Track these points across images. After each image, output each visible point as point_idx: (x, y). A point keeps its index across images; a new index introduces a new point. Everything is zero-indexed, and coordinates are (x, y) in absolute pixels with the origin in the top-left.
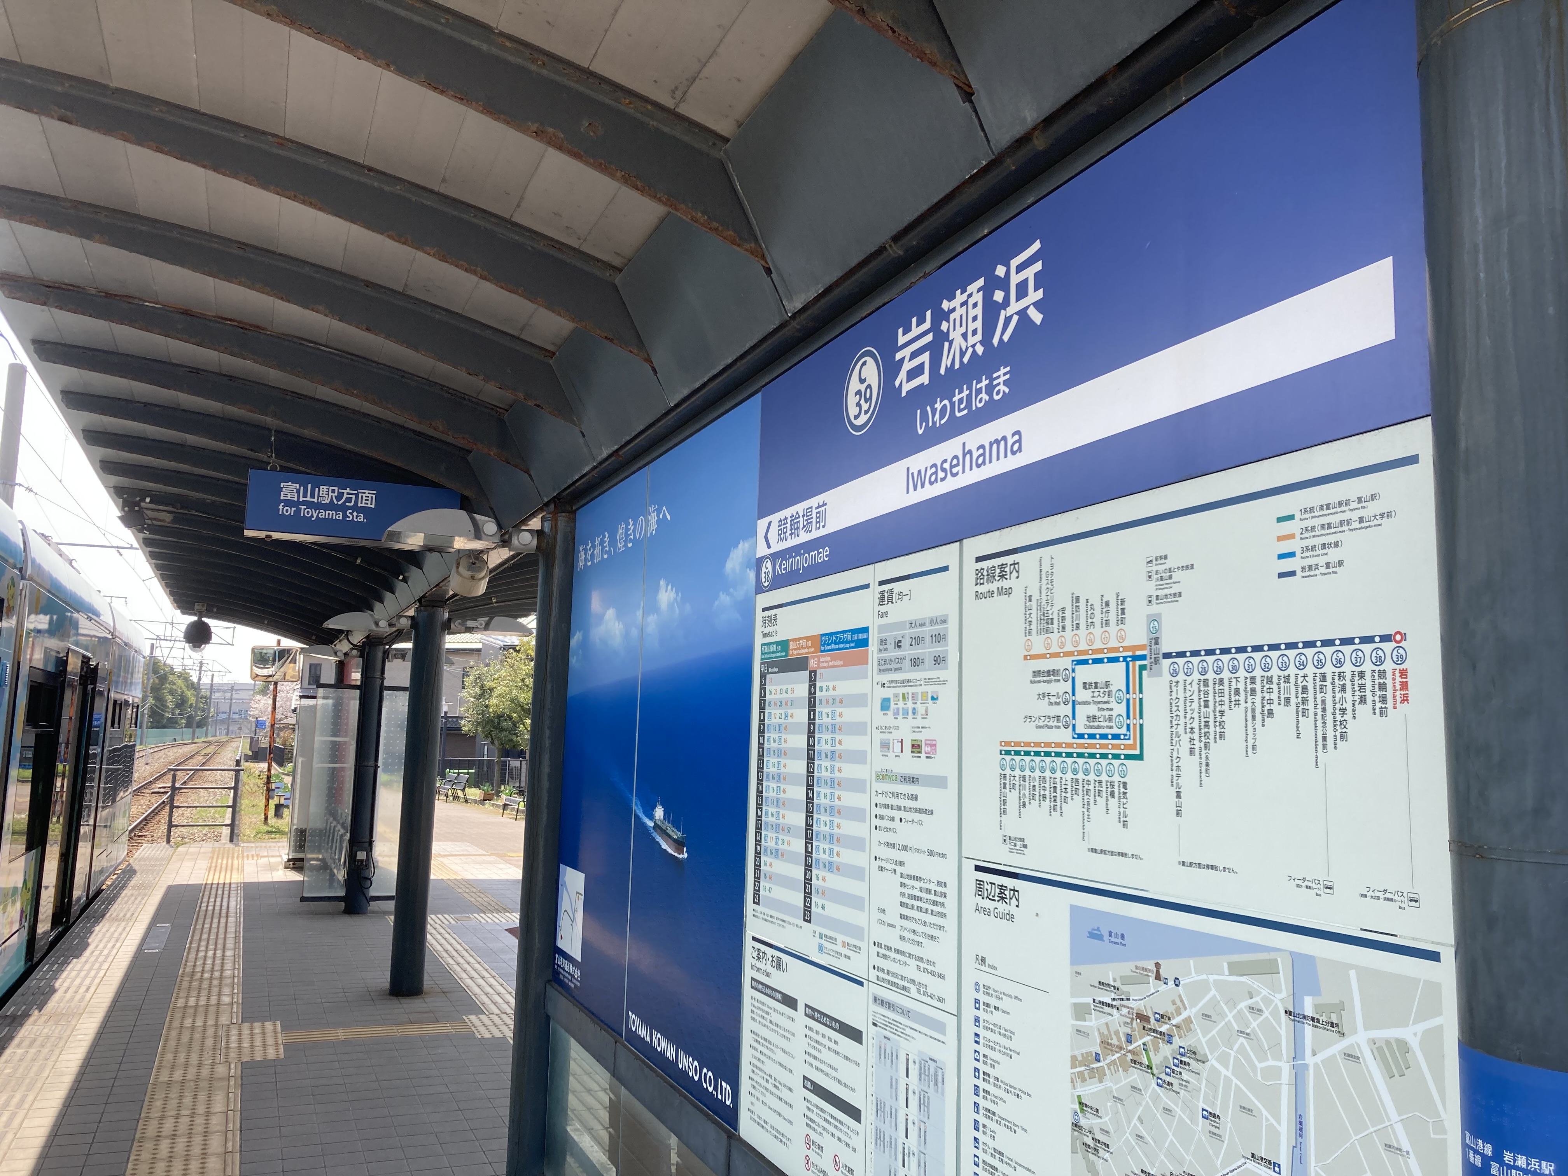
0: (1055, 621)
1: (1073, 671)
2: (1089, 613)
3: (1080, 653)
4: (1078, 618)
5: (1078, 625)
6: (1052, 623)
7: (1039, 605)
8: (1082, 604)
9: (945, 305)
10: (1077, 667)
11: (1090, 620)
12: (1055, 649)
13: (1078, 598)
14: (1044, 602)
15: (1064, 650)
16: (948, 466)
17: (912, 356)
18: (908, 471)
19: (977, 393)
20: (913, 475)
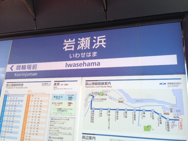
9: (79, 39)
16: (79, 64)
17: (69, 45)
18: (66, 63)
19: (88, 54)
20: (68, 64)
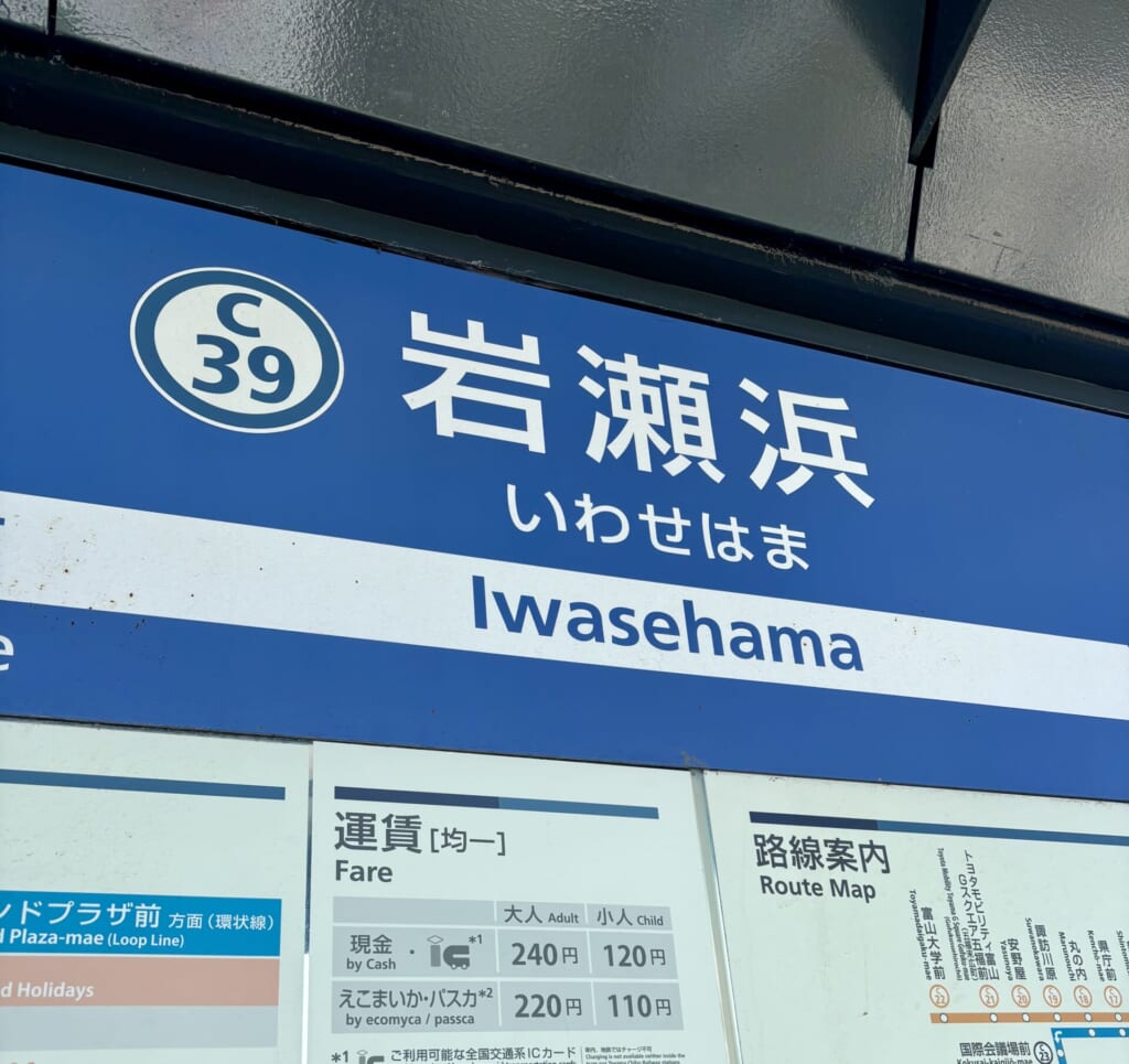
0: (999, 958)
1: (1059, 1046)
2: (1071, 955)
3: (1065, 1017)
4: (1049, 959)
5: (1051, 973)
6: (991, 962)
7: (953, 929)
8: (1052, 938)
9: (589, 355)
10: (1064, 1040)
11: (1074, 967)
12: (1007, 1006)
13: (1041, 930)
14: (964, 922)
15: (1030, 1009)
16: (637, 622)
17: (470, 380)
18: (479, 583)
19: (718, 537)
20: (500, 598)
